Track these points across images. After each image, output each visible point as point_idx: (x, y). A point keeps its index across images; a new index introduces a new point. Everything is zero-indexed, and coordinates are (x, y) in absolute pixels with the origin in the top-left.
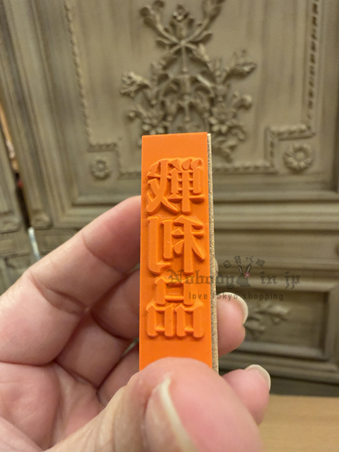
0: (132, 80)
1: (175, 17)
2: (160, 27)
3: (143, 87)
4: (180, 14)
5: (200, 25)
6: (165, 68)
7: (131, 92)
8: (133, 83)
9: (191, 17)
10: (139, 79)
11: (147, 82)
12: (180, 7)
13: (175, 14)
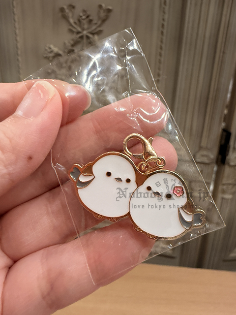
0: (51, 50)
1: (81, 17)
2: (72, 21)
3: (58, 55)
4: (84, 15)
5: (96, 24)
6: (73, 46)
7: (50, 57)
8: (52, 52)
9: (91, 18)
10: (56, 50)
11: (61, 52)
12: (84, 11)
13: (81, 14)
